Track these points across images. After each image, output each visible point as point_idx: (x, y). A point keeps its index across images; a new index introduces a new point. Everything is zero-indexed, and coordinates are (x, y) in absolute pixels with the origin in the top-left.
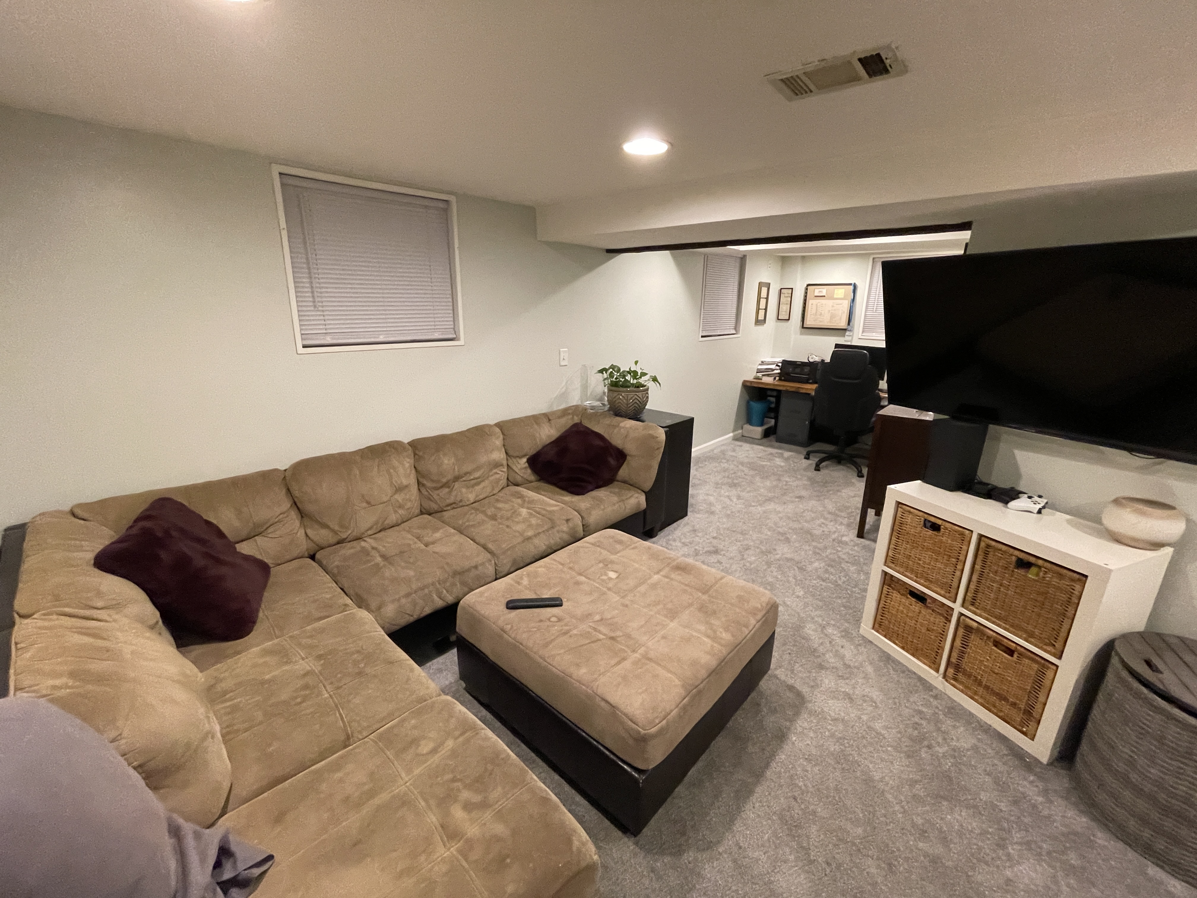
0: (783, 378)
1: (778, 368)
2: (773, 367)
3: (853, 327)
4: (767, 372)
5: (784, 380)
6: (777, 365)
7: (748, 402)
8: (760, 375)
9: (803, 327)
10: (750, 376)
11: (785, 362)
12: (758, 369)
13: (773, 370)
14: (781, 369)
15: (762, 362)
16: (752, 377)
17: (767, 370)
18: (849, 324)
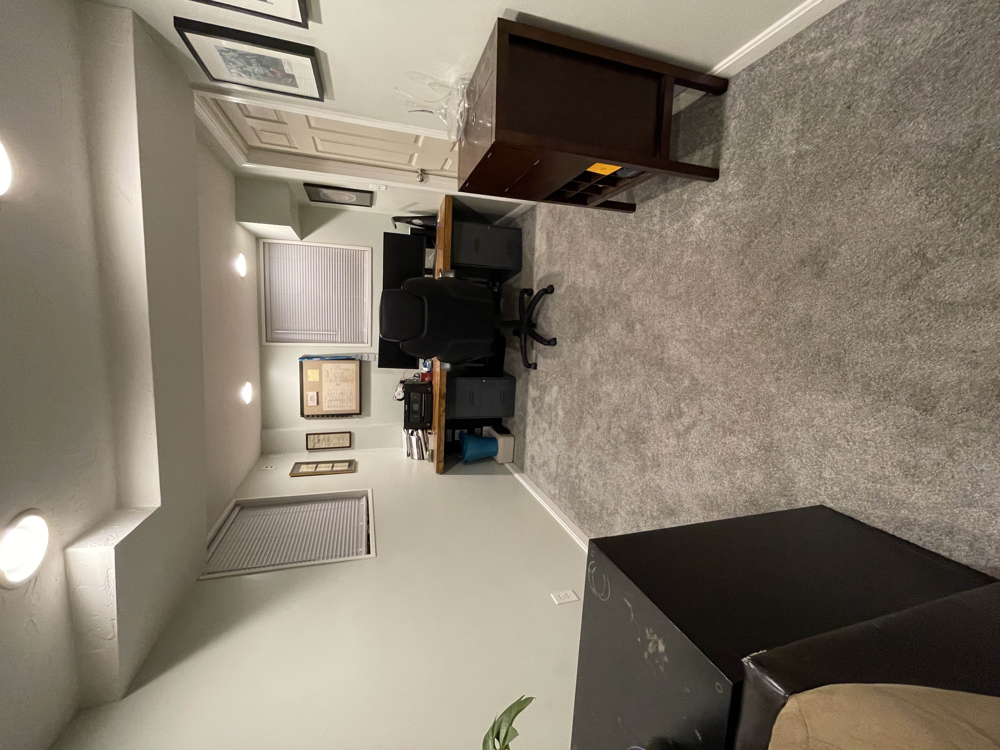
0: (428, 425)
1: (415, 433)
2: (414, 439)
3: (357, 354)
4: (422, 446)
5: (431, 422)
6: (412, 434)
7: (466, 463)
8: (426, 455)
9: (360, 414)
10: (430, 467)
11: (406, 427)
12: (419, 459)
13: (418, 439)
14: (417, 430)
15: (408, 455)
16: (432, 464)
17: (419, 446)
18: (354, 359)
